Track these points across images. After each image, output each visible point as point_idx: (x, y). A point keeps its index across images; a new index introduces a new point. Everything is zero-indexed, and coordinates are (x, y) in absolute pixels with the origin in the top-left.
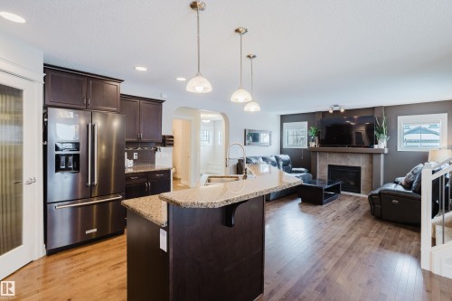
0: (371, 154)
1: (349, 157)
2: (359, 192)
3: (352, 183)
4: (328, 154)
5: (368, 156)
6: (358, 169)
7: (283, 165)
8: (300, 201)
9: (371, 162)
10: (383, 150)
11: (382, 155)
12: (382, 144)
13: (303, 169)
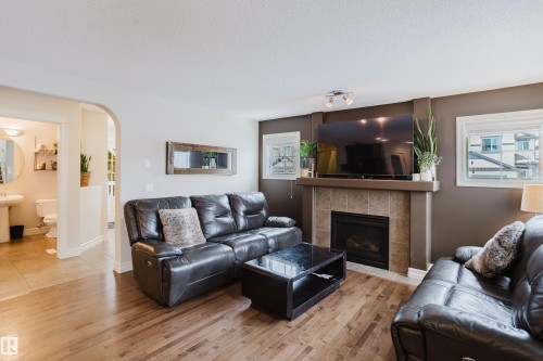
0: (408, 193)
1: (367, 196)
2: (386, 267)
3: (374, 248)
4: (330, 193)
5: (401, 196)
6: (385, 221)
7: (246, 213)
8: (246, 304)
9: (408, 209)
10: (431, 184)
11: (428, 195)
12: (428, 174)
13: (286, 220)
